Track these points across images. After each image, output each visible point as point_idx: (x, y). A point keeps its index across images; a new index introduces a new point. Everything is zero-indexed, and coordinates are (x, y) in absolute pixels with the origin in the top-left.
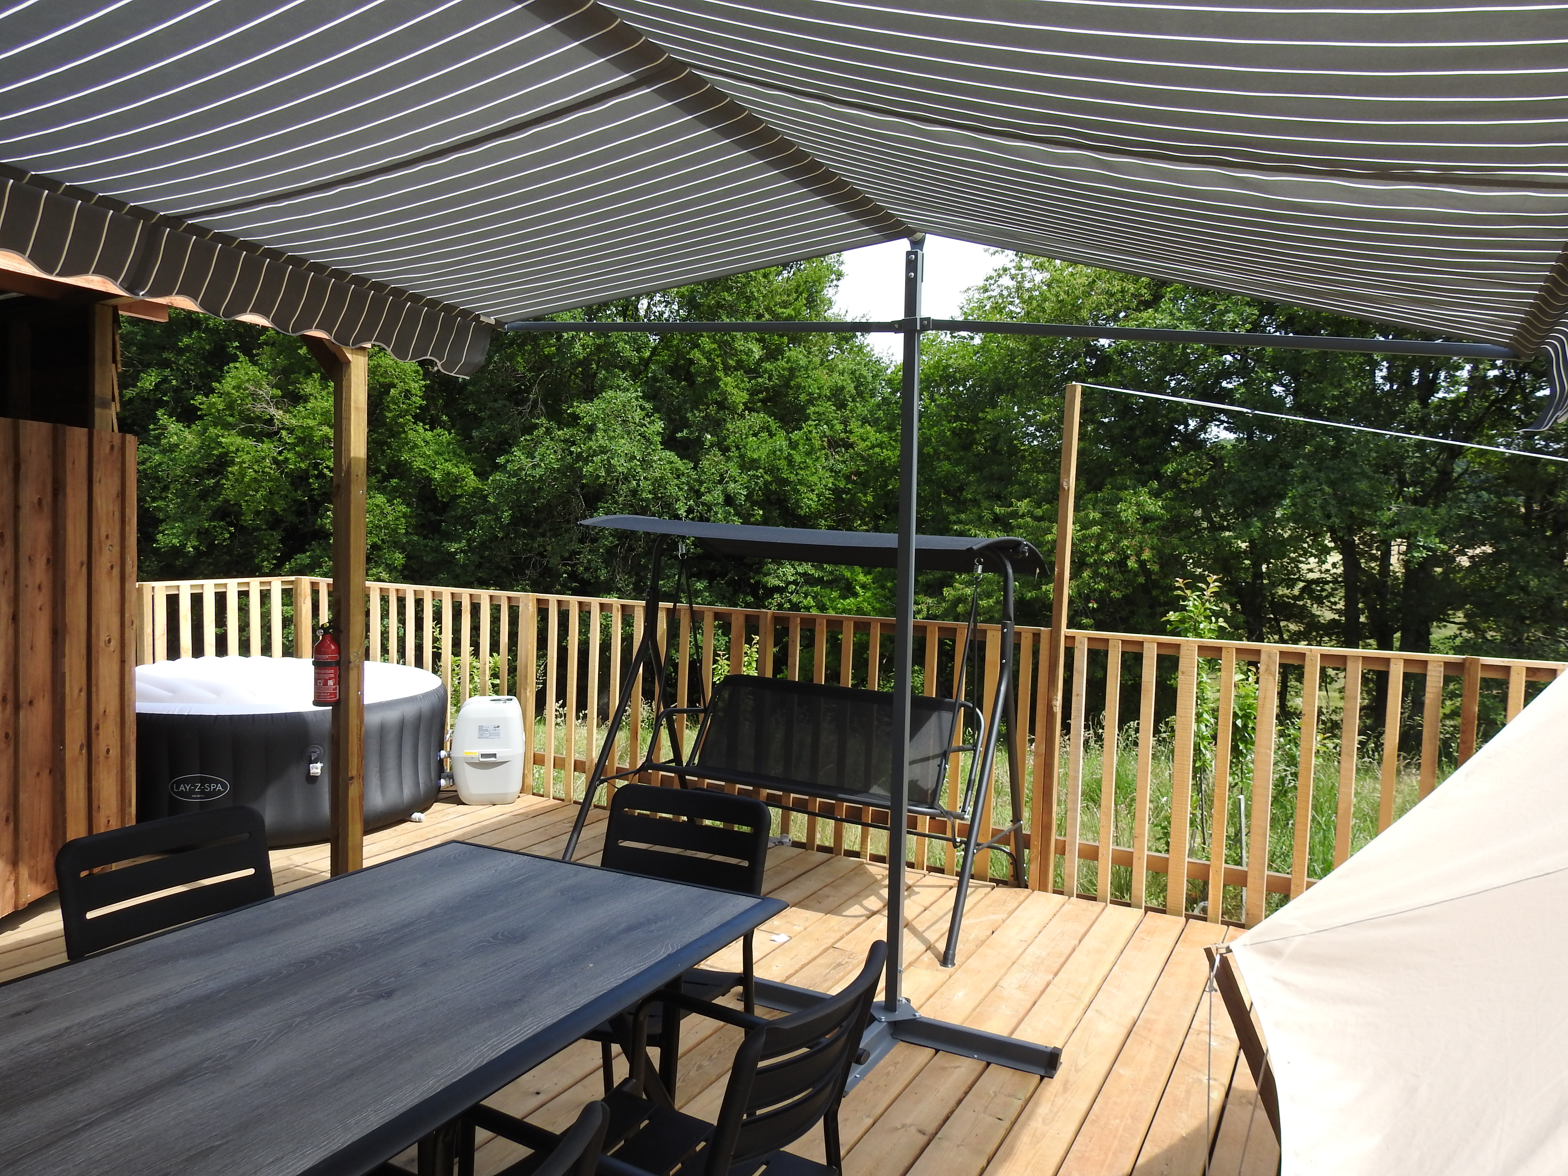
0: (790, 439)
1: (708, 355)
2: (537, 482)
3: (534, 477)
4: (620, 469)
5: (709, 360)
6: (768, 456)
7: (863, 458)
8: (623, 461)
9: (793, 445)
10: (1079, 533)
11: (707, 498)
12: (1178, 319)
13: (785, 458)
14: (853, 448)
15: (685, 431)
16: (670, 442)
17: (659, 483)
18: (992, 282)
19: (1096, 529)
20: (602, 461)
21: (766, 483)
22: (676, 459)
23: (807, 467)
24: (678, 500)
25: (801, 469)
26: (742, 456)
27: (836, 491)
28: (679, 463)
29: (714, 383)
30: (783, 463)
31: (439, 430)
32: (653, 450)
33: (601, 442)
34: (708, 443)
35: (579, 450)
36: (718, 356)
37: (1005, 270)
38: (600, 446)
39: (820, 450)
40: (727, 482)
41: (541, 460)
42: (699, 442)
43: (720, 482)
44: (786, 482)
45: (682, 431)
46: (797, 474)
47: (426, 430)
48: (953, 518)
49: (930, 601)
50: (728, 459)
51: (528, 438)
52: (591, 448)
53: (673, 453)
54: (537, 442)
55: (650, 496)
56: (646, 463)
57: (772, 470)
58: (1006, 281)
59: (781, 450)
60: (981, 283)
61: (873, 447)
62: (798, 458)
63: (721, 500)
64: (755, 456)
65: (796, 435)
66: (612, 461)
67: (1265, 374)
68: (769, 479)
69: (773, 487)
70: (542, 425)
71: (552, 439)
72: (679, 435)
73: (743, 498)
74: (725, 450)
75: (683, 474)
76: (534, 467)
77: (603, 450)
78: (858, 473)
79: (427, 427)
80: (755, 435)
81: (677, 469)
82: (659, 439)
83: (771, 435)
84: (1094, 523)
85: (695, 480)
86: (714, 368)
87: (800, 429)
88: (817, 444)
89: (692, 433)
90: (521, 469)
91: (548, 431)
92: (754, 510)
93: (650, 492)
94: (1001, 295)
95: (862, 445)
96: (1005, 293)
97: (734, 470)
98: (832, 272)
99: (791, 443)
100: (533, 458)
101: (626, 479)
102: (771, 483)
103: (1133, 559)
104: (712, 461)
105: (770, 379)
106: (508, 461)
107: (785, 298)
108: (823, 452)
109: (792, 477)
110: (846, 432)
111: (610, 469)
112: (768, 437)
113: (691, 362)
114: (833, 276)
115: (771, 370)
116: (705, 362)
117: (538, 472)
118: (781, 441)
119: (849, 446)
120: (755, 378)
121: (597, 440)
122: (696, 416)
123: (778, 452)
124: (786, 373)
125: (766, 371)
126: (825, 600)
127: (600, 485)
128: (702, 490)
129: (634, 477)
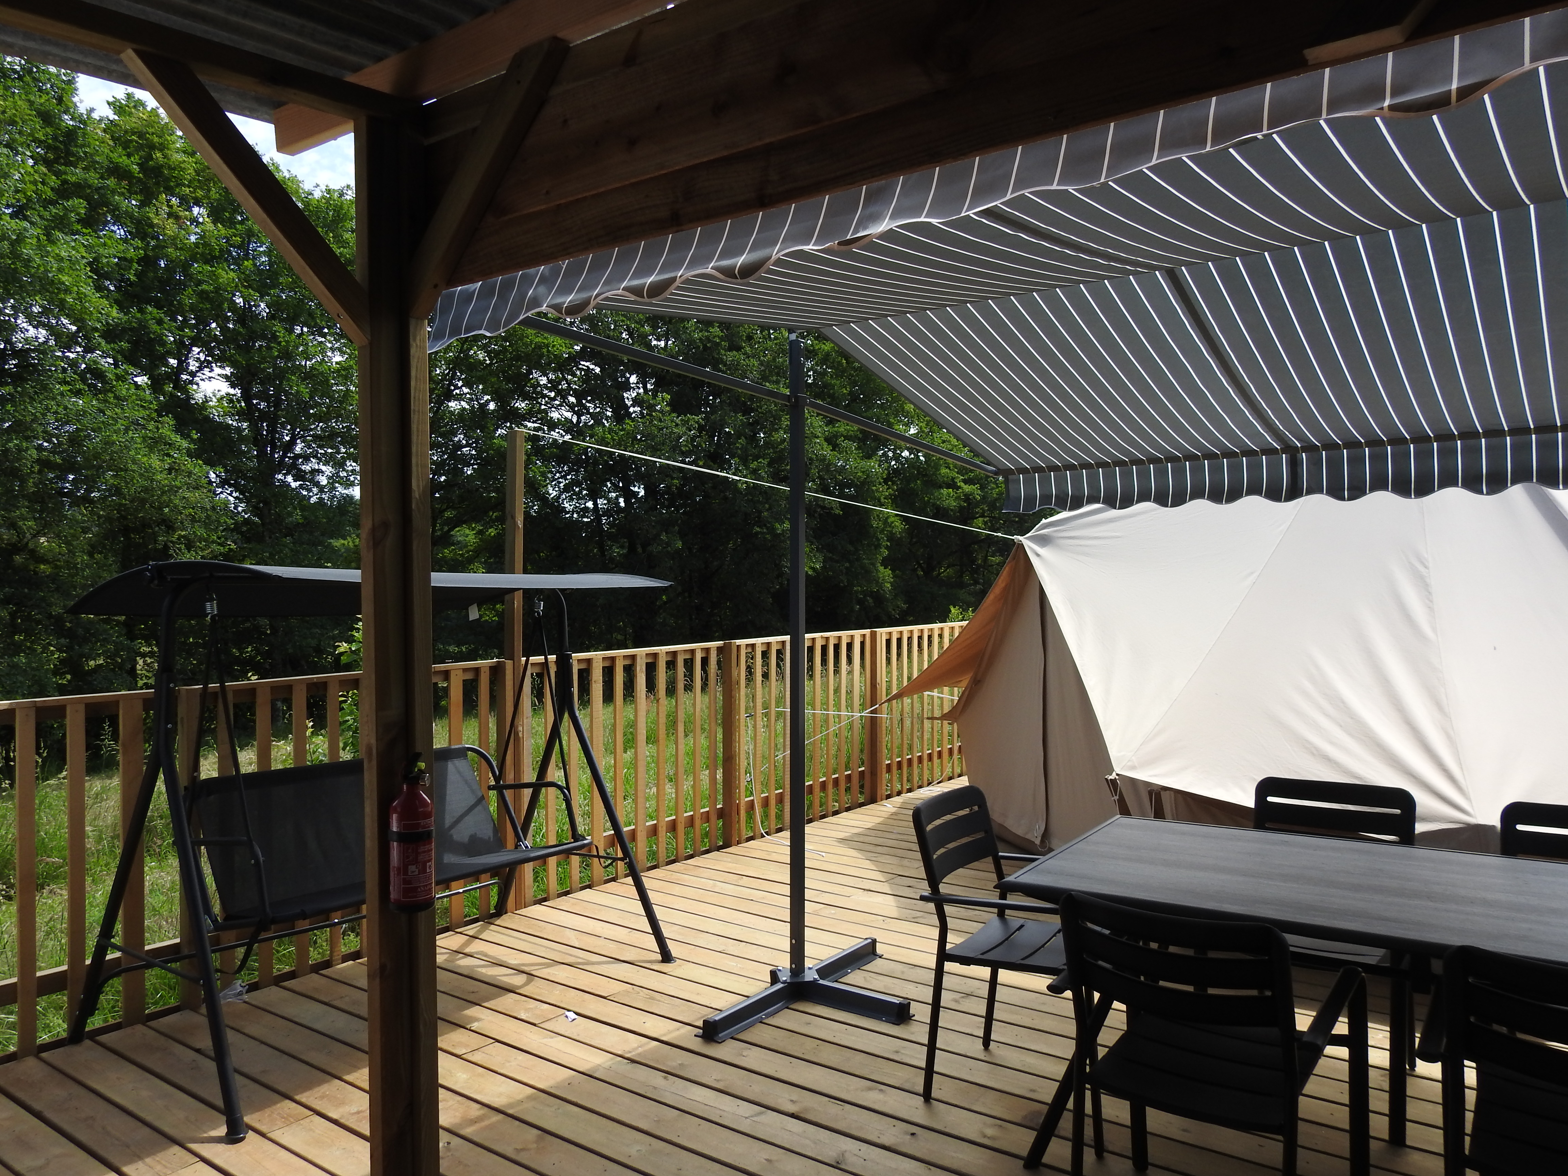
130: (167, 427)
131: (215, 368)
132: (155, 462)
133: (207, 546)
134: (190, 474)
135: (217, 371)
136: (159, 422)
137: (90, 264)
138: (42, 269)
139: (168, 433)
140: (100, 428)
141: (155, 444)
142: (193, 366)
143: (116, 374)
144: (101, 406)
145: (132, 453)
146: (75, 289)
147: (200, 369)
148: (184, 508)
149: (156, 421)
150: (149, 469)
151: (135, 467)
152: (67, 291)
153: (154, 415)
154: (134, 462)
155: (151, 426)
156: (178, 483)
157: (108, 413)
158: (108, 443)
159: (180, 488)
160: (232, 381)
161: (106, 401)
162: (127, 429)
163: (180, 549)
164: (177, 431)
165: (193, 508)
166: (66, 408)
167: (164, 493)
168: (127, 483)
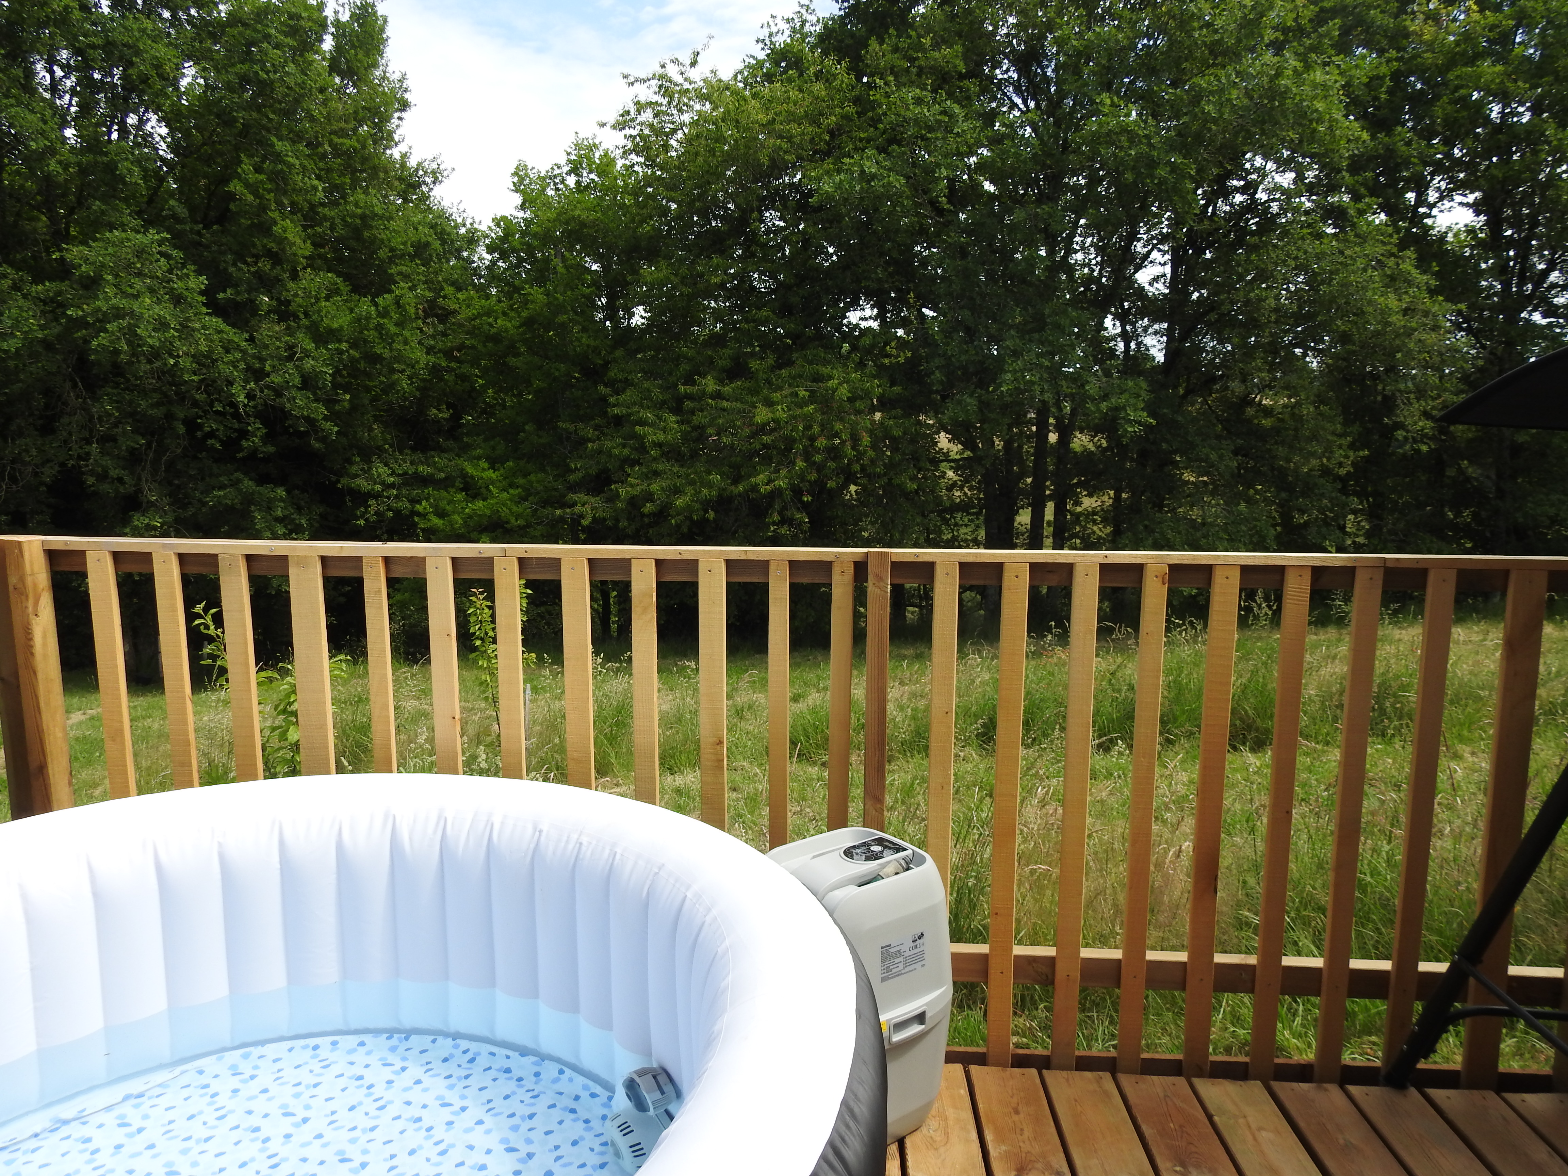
0: (373, 304)
1: (253, 188)
4: (149, 341)
5: (256, 195)
6: (352, 325)
7: (467, 330)
8: (151, 330)
9: (382, 312)
11: (276, 379)
13: (374, 328)
14: (454, 318)
15: (229, 291)
16: (215, 305)
17: (205, 361)
20: (120, 329)
21: (353, 360)
22: (223, 326)
23: (400, 341)
24: (232, 382)
25: (397, 342)
26: (315, 326)
27: (436, 370)
28: (231, 334)
29: (265, 228)
30: (371, 335)
32: (193, 315)
33: (114, 301)
34: (265, 308)
35: (80, 313)
36: (269, 191)
38: (113, 307)
39: (416, 319)
42: (252, 307)
43: (290, 358)
44: (376, 359)
45: (225, 291)
46: (392, 349)
48: (612, 400)
49: (593, 500)
52: (98, 310)
53: (220, 320)
56: (186, 333)
57: (359, 343)
59: (367, 319)
61: (479, 316)
62: (388, 329)
64: (335, 325)
65: (383, 300)
66: (136, 330)
68: (357, 355)
69: (363, 365)
71: (25, 297)
72: (221, 296)
73: (322, 379)
74: (289, 317)
77: (118, 314)
78: (463, 349)
81: (229, 341)
82: (200, 299)
83: (349, 299)
85: (254, 356)
86: (263, 208)
87: (387, 292)
88: (409, 311)
89: (238, 293)
92: (337, 394)
93: (194, 373)
95: (465, 314)
97: (306, 343)
98: (396, 100)
99: (375, 309)
101: (159, 355)
102: (358, 360)
104: (273, 331)
105: (332, 228)
107: (343, 125)
108: (418, 322)
109: (386, 353)
110: (442, 297)
111: (133, 340)
112: (343, 302)
113: (231, 196)
114: (397, 106)
115: (333, 218)
116: (250, 198)
117: (12, 344)
118: (361, 307)
120: (312, 227)
121: (107, 300)
122: (242, 271)
124: (358, 221)
125: (325, 218)
126: (443, 504)
128: (268, 368)
130: (1408, 263)
131: (1455, 197)
132: (1392, 301)
133: (1439, 396)
134: (1426, 314)
135: (1458, 198)
136: (1399, 257)
137: (1343, 87)
138: (1298, 98)
139: (1410, 268)
140: (1338, 270)
141: (1394, 281)
142: (1432, 196)
143: (1359, 209)
144: (1341, 246)
145: (1369, 294)
146: (1328, 116)
147: (1441, 199)
148: (1420, 352)
149: (1396, 256)
150: (1385, 312)
151: (1371, 309)
152: (1319, 121)
153: (1395, 250)
154: (1370, 302)
155: (1391, 262)
156: (1414, 325)
157: (1348, 252)
158: (1345, 285)
159: (1416, 330)
160: (1476, 207)
161: (1347, 241)
162: (1365, 270)
163: (1408, 399)
164: (1417, 267)
165: (1428, 352)
166: (1305, 252)
167: (1398, 336)
168: (1358, 329)
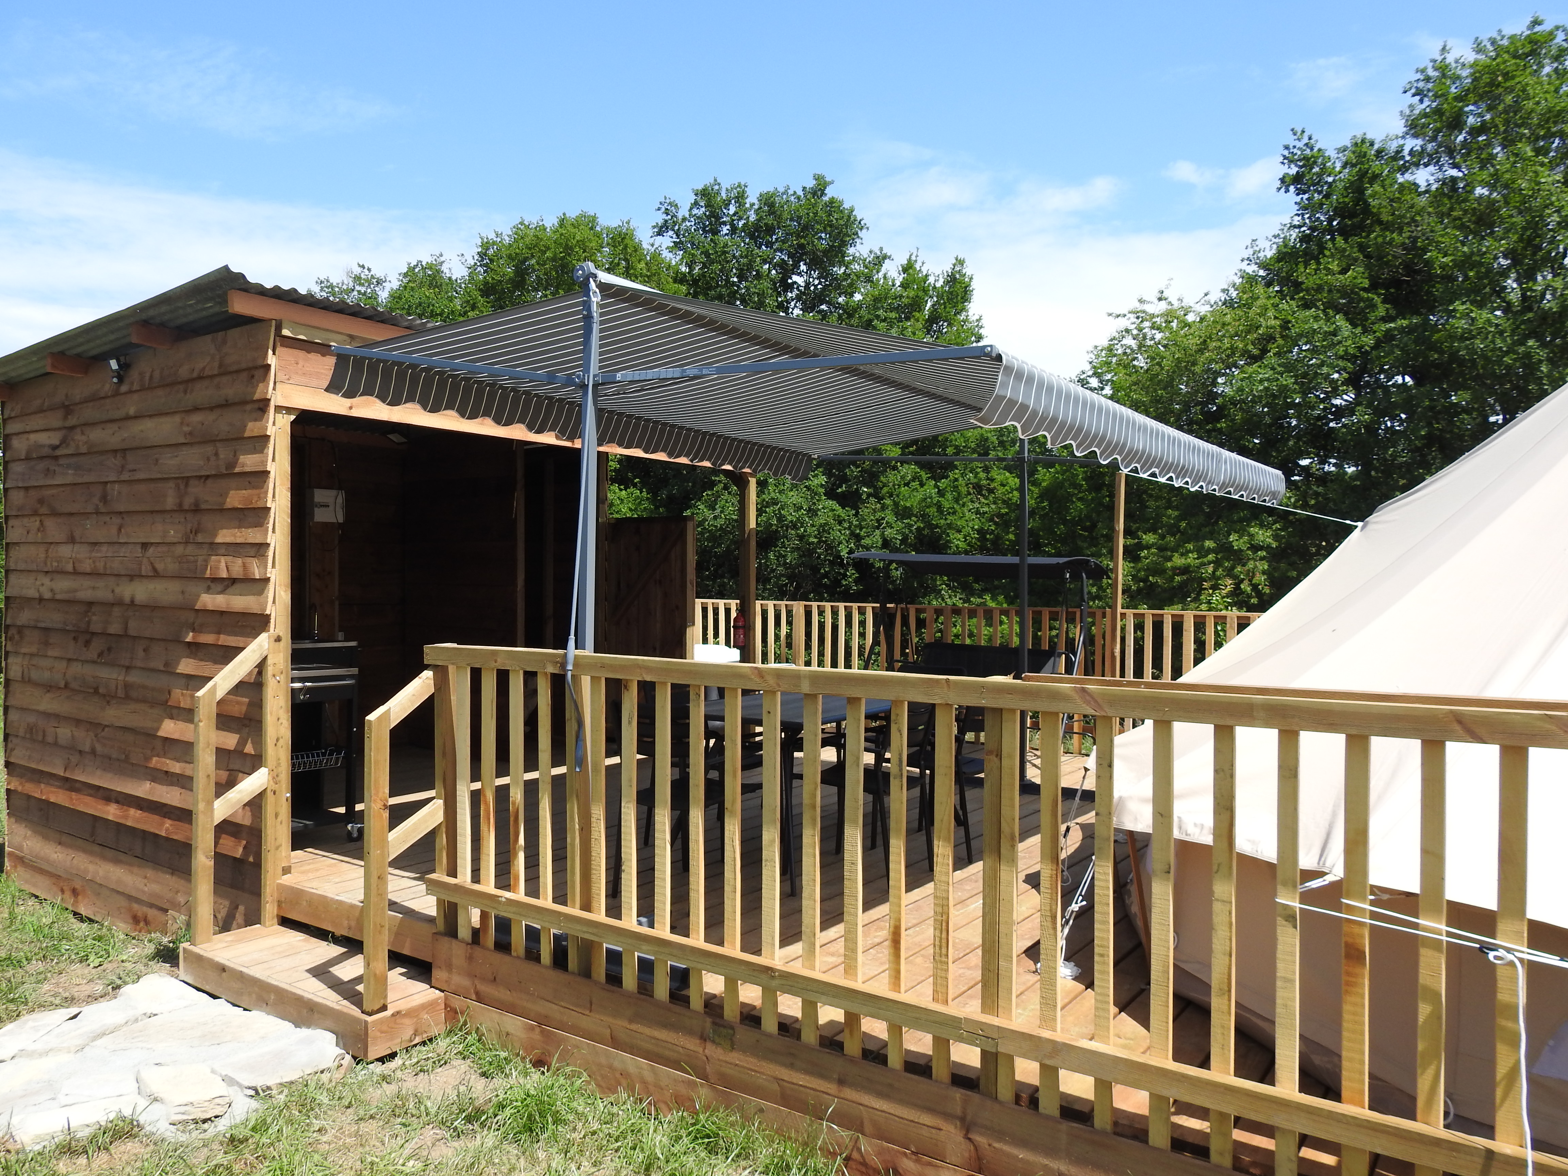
0: (938, 487)
2: (719, 530)
3: (716, 527)
4: (789, 518)
6: (919, 503)
7: (1004, 502)
8: (792, 511)
9: (941, 493)
10: (1197, 561)
11: (867, 541)
12: (1278, 373)
13: (935, 504)
14: (994, 493)
15: (845, 486)
16: (831, 494)
17: (824, 529)
18: (1116, 342)
19: (1211, 557)
20: (774, 511)
21: (919, 529)
22: (837, 507)
23: (954, 513)
24: (840, 543)
25: (949, 514)
26: (896, 504)
27: (980, 531)
28: (840, 511)
30: (933, 511)
31: (632, 489)
32: (818, 500)
33: (773, 495)
34: (865, 494)
37: (1127, 331)
39: (967, 495)
40: (884, 528)
41: (722, 512)
42: (857, 494)
43: (878, 528)
44: (936, 527)
45: (842, 486)
46: (946, 519)
47: (621, 490)
50: (884, 508)
51: (709, 493)
52: (764, 500)
53: (835, 502)
54: (718, 496)
55: (815, 540)
56: (812, 512)
57: (924, 517)
58: (1129, 341)
59: (931, 498)
60: (1105, 343)
62: (946, 505)
63: (879, 544)
64: (908, 505)
65: (943, 483)
66: (782, 512)
67: (1363, 416)
68: (922, 526)
69: (926, 532)
70: (720, 482)
71: (729, 493)
72: (840, 490)
73: (898, 542)
74: (880, 499)
75: (844, 520)
76: (715, 518)
77: (775, 502)
78: (1000, 515)
79: (622, 487)
80: (907, 484)
81: (839, 516)
82: (823, 490)
83: (922, 485)
84: (1209, 551)
85: (856, 526)
87: (947, 477)
88: (964, 490)
89: (849, 486)
90: (705, 520)
91: (726, 488)
93: (815, 537)
94: (1125, 353)
95: (1001, 490)
96: (1128, 351)
97: (890, 517)
98: (972, 334)
99: (939, 491)
100: (714, 509)
101: (795, 527)
102: (923, 529)
103: (1246, 582)
104: (869, 510)
106: (693, 514)
108: (969, 497)
109: (942, 522)
110: (988, 479)
111: (781, 518)
112: (918, 487)
114: (973, 338)
117: (720, 522)
118: (930, 489)
119: (991, 491)
121: (769, 494)
122: (853, 471)
123: (929, 500)
127: (773, 531)
129: (802, 524)
